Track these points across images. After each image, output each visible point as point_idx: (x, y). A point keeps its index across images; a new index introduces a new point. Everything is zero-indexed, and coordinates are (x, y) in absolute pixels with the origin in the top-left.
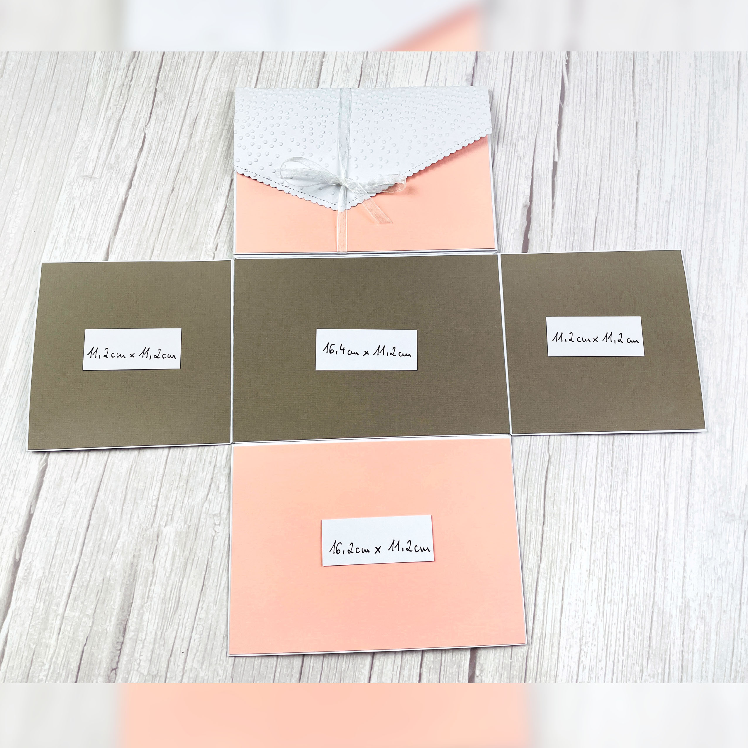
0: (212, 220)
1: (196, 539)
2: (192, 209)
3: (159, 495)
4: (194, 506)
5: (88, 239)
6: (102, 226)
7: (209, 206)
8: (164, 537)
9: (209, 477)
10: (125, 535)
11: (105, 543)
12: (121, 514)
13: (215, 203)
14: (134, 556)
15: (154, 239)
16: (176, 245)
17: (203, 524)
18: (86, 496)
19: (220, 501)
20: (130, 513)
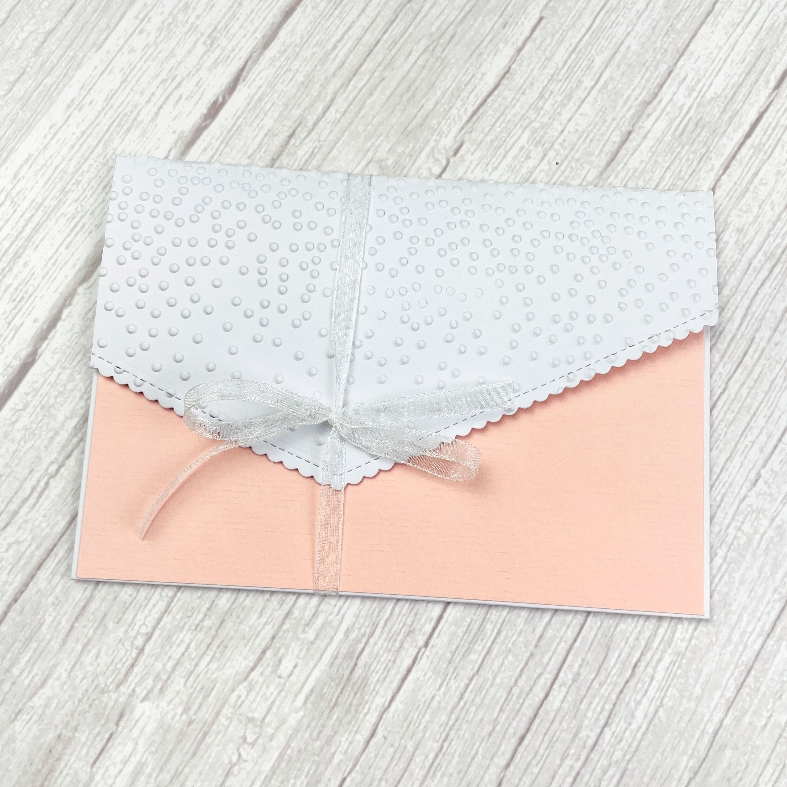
0: (470, 87)
1: (194, 754)
2: (438, 50)
3: (155, 628)
4: (215, 681)
5: (209, 37)
6: (246, 20)
7: (474, 57)
8: (133, 723)
9: (269, 631)
10: (57, 683)
11: (14, 683)
12: (67, 635)
13: (489, 55)
14: (59, 736)
15: (338, 85)
16: (377, 113)
17: (221, 728)
18: (12, 568)
19: (272, 693)
20: (85, 641)
